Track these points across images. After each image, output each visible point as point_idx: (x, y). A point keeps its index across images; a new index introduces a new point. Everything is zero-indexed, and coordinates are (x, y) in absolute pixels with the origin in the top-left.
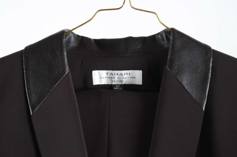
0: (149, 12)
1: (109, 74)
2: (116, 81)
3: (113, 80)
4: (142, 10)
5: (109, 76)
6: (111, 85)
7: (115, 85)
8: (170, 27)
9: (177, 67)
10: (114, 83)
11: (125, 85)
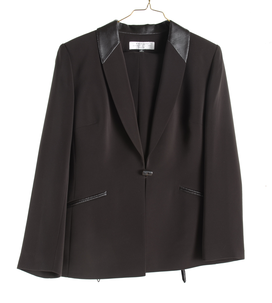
0: (159, 12)
1: (137, 44)
2: (141, 48)
3: (140, 47)
4: (156, 11)
5: (137, 45)
6: (138, 50)
7: (140, 50)
8: (169, 19)
9: (173, 40)
10: (140, 49)
11: (145, 50)
